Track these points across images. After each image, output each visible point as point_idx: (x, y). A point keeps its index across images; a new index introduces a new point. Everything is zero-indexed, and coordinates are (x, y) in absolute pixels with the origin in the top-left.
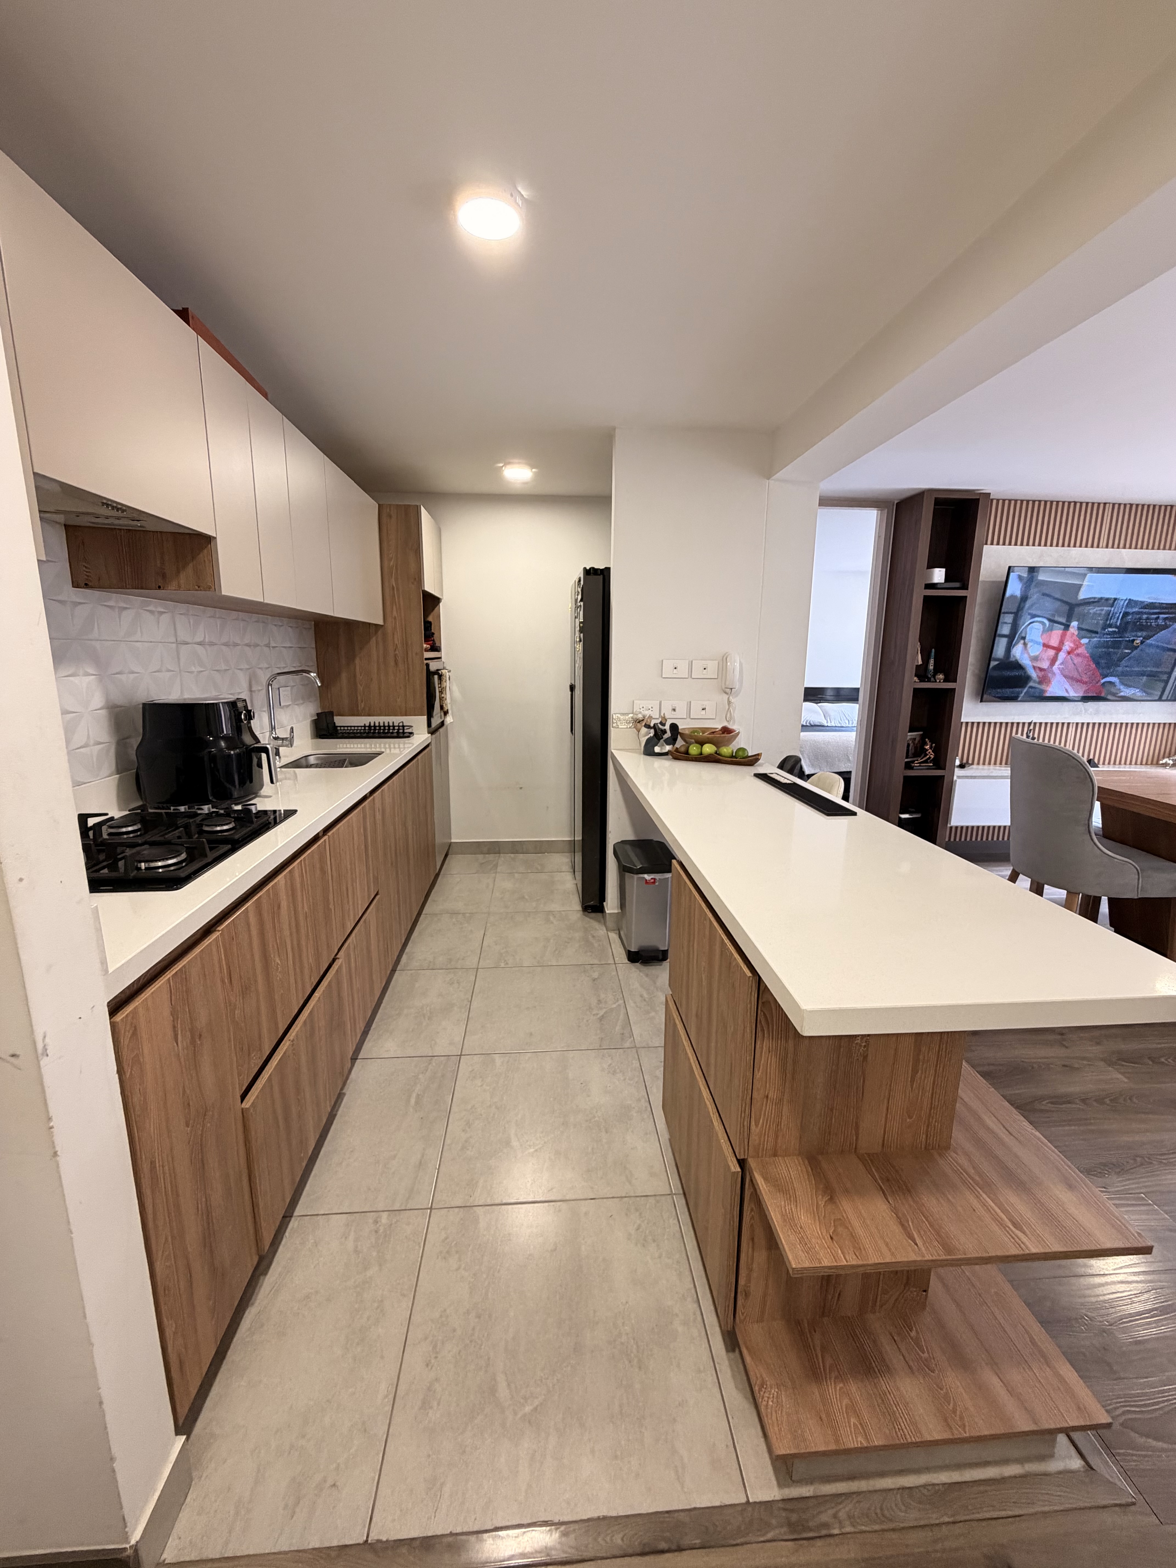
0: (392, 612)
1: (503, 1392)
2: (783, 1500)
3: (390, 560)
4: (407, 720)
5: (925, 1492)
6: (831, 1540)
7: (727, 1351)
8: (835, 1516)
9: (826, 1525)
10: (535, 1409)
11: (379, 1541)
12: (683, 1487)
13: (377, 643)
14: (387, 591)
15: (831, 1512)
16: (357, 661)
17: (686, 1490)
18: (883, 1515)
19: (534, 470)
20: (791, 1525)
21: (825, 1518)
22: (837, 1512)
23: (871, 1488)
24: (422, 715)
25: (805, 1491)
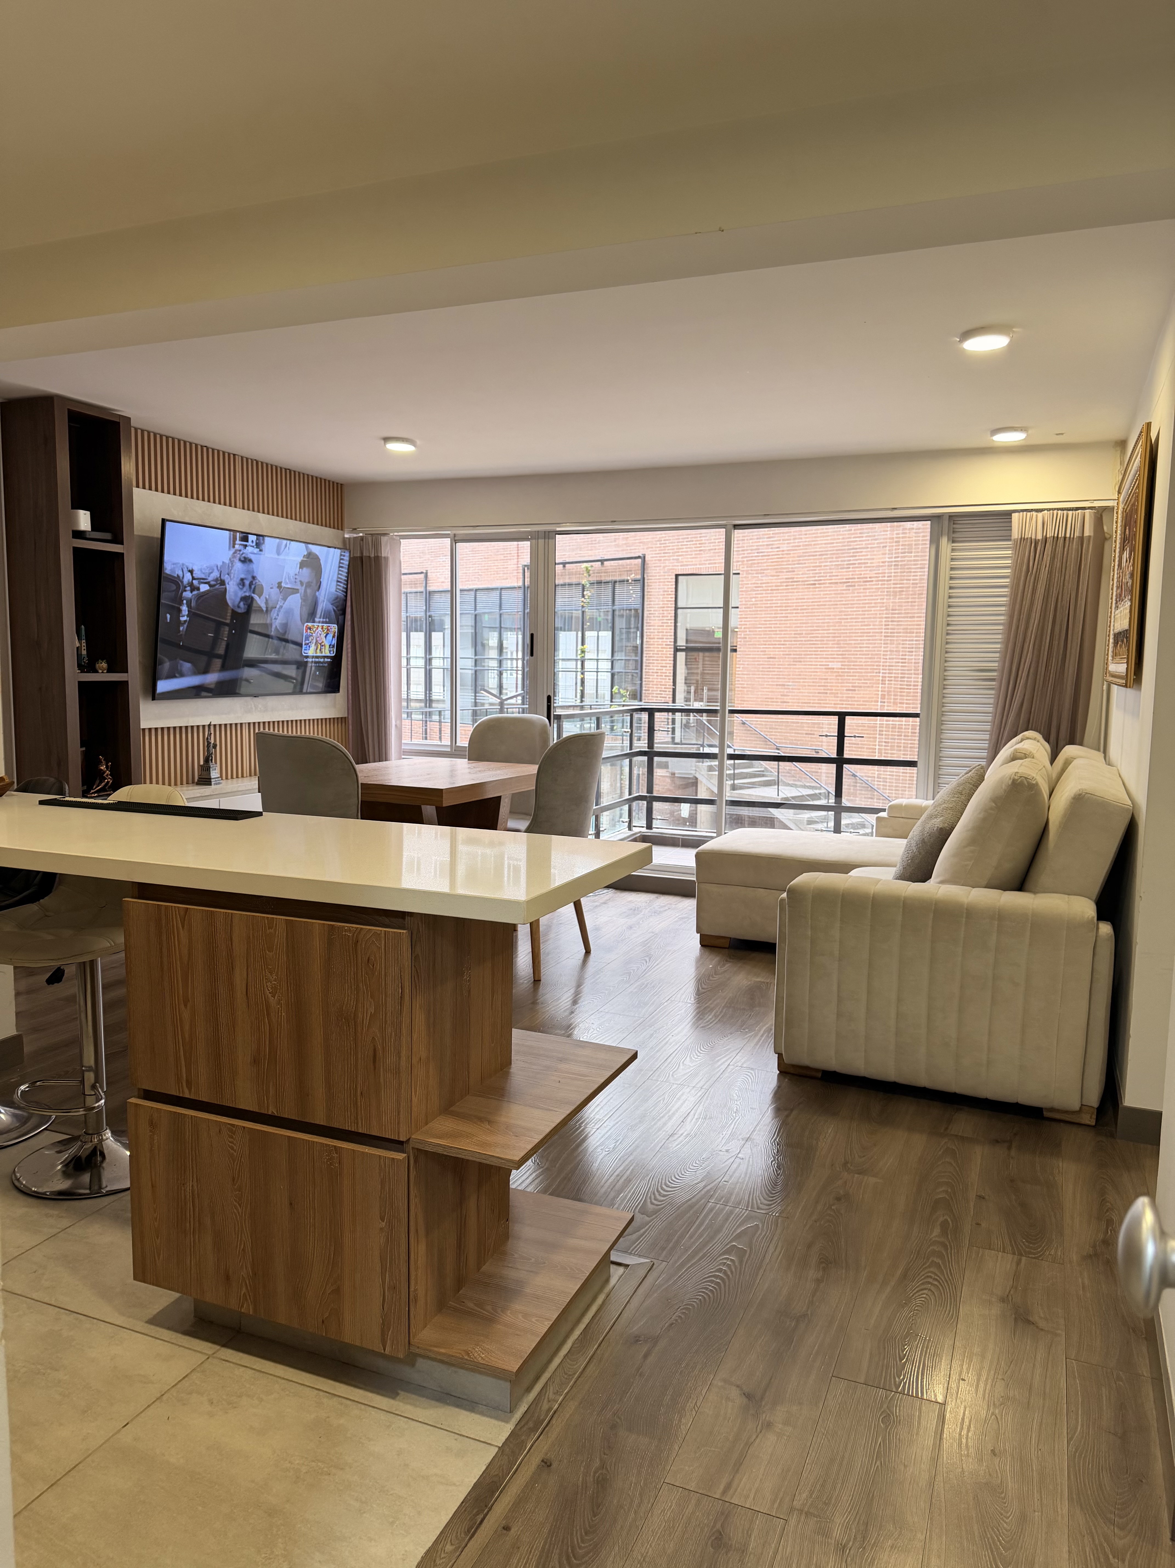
2: (517, 1424)
5: (576, 1346)
6: (559, 1412)
7: (394, 1398)
9: (549, 1409)
12: (454, 1484)
15: (545, 1402)
17: (458, 1483)
20: (533, 1429)
21: (545, 1406)
22: (548, 1399)
23: (553, 1370)
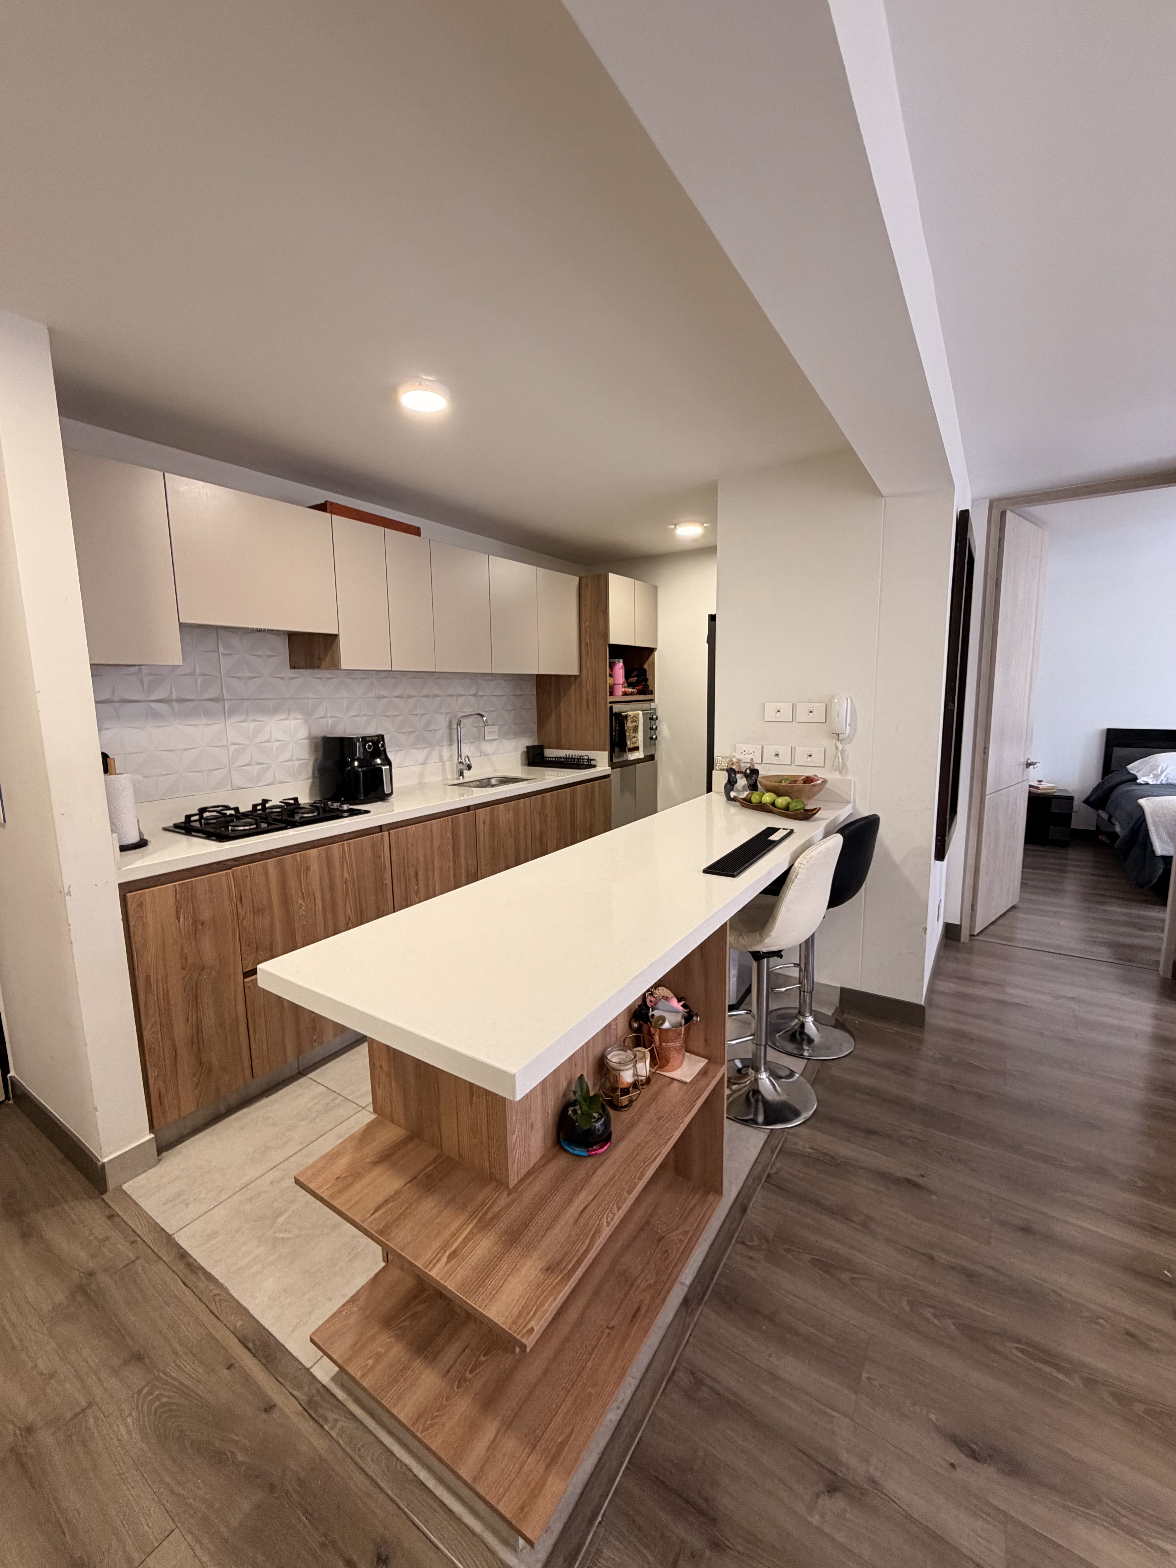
0: (586, 664)
1: (281, 1220)
2: (324, 1386)
3: (586, 621)
4: (591, 754)
5: (399, 1466)
6: (319, 1429)
8: (336, 1420)
9: (326, 1420)
10: (283, 1238)
11: (174, 1239)
13: (575, 689)
14: (583, 646)
15: (337, 1416)
16: (562, 705)
18: (359, 1450)
19: (705, 525)
20: (310, 1400)
21: (331, 1416)
22: (339, 1420)
23: (375, 1432)
24: (605, 751)
25: (340, 1394)
